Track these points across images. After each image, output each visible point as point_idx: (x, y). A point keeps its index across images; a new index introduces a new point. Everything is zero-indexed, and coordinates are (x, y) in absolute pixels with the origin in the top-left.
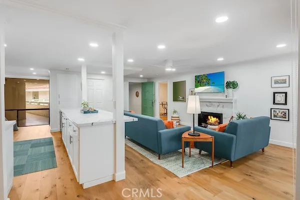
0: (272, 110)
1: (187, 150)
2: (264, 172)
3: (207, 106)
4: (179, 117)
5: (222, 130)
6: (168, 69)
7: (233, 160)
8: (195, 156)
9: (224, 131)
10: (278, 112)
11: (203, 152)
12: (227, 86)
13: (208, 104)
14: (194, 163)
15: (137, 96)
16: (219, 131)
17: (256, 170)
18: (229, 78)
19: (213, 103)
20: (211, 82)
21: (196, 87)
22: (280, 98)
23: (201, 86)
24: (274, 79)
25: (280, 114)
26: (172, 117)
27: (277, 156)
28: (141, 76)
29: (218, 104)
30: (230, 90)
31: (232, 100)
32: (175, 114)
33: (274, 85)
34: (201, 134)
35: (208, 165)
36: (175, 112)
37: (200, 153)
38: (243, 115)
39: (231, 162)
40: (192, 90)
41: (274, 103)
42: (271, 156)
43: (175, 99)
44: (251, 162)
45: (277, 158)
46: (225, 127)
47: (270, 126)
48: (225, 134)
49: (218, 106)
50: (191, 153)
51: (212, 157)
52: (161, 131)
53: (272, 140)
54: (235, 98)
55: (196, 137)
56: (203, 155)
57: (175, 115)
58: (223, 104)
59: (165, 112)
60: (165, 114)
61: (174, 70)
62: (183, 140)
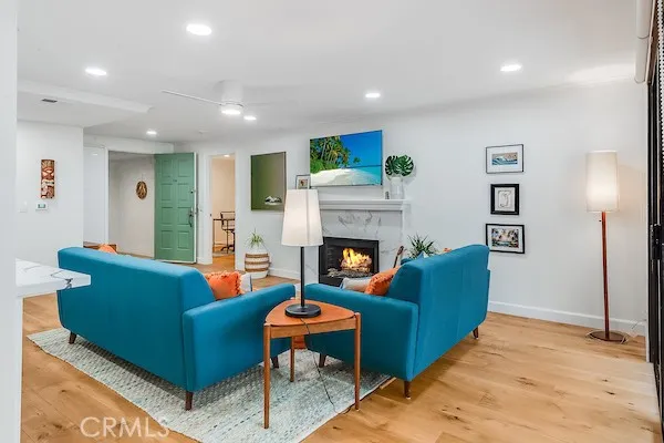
0: (490, 228)
1: (284, 358)
2: (486, 399)
3: (341, 221)
4: (266, 256)
5: (382, 289)
6: (231, 112)
7: (410, 377)
8: (308, 375)
9: (385, 294)
10: (500, 233)
11: (330, 360)
12: (388, 167)
13: (344, 215)
14: (303, 402)
15: (142, 195)
16: (374, 293)
17: (469, 397)
18: (391, 148)
19: (356, 215)
20: (350, 159)
21: (314, 170)
22: (505, 199)
23: (326, 168)
24: (491, 151)
25: (505, 238)
26: (247, 256)
27: (506, 345)
28: (152, 133)
29: (368, 215)
30: (396, 179)
31: (400, 204)
32: (255, 246)
33: (492, 168)
34: (323, 306)
35: (344, 402)
36: (256, 240)
37: (321, 365)
38: (425, 244)
39: (407, 384)
40: (303, 178)
41: (493, 211)
42: (494, 347)
43: (258, 204)
44: (452, 372)
45: (508, 350)
46: (389, 279)
47: (488, 268)
48: (389, 301)
49: (368, 220)
50: (296, 365)
51: (354, 374)
52: (193, 312)
53: (494, 304)
54: (408, 199)
55: (307, 321)
56: (331, 370)
57: (256, 251)
58: (379, 214)
59: (231, 242)
60: (228, 247)
61: (250, 118)
62: (269, 335)
